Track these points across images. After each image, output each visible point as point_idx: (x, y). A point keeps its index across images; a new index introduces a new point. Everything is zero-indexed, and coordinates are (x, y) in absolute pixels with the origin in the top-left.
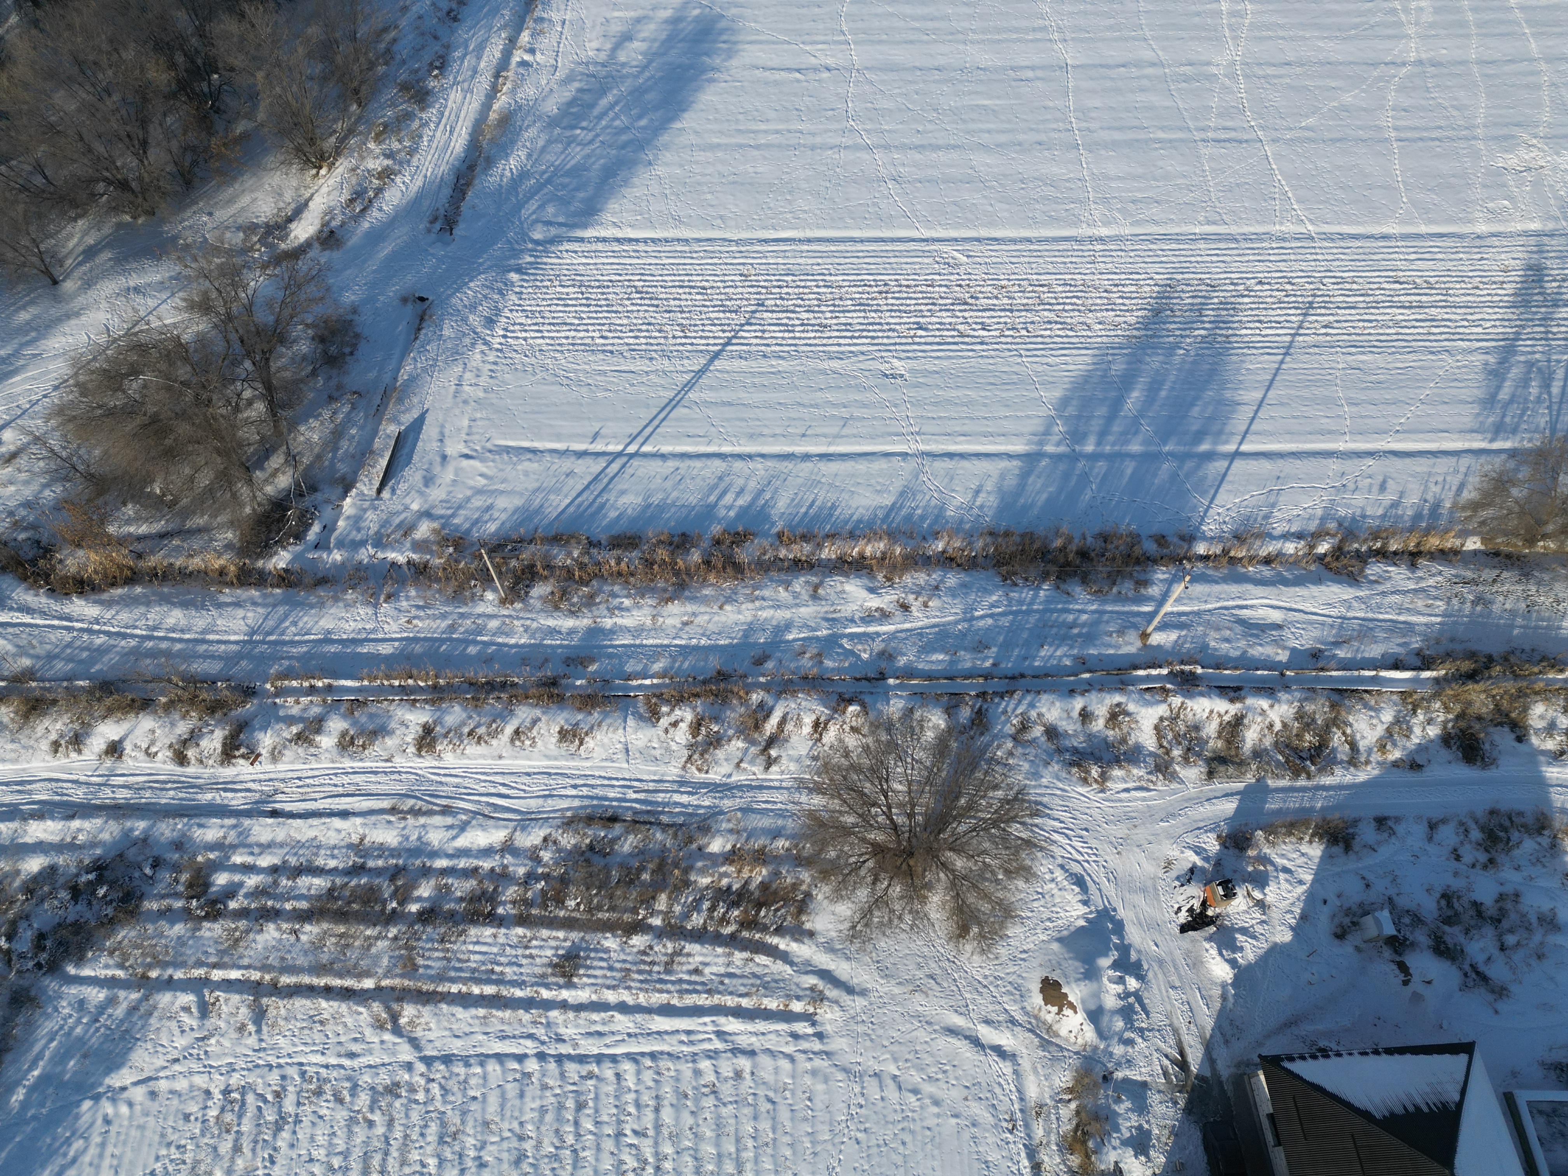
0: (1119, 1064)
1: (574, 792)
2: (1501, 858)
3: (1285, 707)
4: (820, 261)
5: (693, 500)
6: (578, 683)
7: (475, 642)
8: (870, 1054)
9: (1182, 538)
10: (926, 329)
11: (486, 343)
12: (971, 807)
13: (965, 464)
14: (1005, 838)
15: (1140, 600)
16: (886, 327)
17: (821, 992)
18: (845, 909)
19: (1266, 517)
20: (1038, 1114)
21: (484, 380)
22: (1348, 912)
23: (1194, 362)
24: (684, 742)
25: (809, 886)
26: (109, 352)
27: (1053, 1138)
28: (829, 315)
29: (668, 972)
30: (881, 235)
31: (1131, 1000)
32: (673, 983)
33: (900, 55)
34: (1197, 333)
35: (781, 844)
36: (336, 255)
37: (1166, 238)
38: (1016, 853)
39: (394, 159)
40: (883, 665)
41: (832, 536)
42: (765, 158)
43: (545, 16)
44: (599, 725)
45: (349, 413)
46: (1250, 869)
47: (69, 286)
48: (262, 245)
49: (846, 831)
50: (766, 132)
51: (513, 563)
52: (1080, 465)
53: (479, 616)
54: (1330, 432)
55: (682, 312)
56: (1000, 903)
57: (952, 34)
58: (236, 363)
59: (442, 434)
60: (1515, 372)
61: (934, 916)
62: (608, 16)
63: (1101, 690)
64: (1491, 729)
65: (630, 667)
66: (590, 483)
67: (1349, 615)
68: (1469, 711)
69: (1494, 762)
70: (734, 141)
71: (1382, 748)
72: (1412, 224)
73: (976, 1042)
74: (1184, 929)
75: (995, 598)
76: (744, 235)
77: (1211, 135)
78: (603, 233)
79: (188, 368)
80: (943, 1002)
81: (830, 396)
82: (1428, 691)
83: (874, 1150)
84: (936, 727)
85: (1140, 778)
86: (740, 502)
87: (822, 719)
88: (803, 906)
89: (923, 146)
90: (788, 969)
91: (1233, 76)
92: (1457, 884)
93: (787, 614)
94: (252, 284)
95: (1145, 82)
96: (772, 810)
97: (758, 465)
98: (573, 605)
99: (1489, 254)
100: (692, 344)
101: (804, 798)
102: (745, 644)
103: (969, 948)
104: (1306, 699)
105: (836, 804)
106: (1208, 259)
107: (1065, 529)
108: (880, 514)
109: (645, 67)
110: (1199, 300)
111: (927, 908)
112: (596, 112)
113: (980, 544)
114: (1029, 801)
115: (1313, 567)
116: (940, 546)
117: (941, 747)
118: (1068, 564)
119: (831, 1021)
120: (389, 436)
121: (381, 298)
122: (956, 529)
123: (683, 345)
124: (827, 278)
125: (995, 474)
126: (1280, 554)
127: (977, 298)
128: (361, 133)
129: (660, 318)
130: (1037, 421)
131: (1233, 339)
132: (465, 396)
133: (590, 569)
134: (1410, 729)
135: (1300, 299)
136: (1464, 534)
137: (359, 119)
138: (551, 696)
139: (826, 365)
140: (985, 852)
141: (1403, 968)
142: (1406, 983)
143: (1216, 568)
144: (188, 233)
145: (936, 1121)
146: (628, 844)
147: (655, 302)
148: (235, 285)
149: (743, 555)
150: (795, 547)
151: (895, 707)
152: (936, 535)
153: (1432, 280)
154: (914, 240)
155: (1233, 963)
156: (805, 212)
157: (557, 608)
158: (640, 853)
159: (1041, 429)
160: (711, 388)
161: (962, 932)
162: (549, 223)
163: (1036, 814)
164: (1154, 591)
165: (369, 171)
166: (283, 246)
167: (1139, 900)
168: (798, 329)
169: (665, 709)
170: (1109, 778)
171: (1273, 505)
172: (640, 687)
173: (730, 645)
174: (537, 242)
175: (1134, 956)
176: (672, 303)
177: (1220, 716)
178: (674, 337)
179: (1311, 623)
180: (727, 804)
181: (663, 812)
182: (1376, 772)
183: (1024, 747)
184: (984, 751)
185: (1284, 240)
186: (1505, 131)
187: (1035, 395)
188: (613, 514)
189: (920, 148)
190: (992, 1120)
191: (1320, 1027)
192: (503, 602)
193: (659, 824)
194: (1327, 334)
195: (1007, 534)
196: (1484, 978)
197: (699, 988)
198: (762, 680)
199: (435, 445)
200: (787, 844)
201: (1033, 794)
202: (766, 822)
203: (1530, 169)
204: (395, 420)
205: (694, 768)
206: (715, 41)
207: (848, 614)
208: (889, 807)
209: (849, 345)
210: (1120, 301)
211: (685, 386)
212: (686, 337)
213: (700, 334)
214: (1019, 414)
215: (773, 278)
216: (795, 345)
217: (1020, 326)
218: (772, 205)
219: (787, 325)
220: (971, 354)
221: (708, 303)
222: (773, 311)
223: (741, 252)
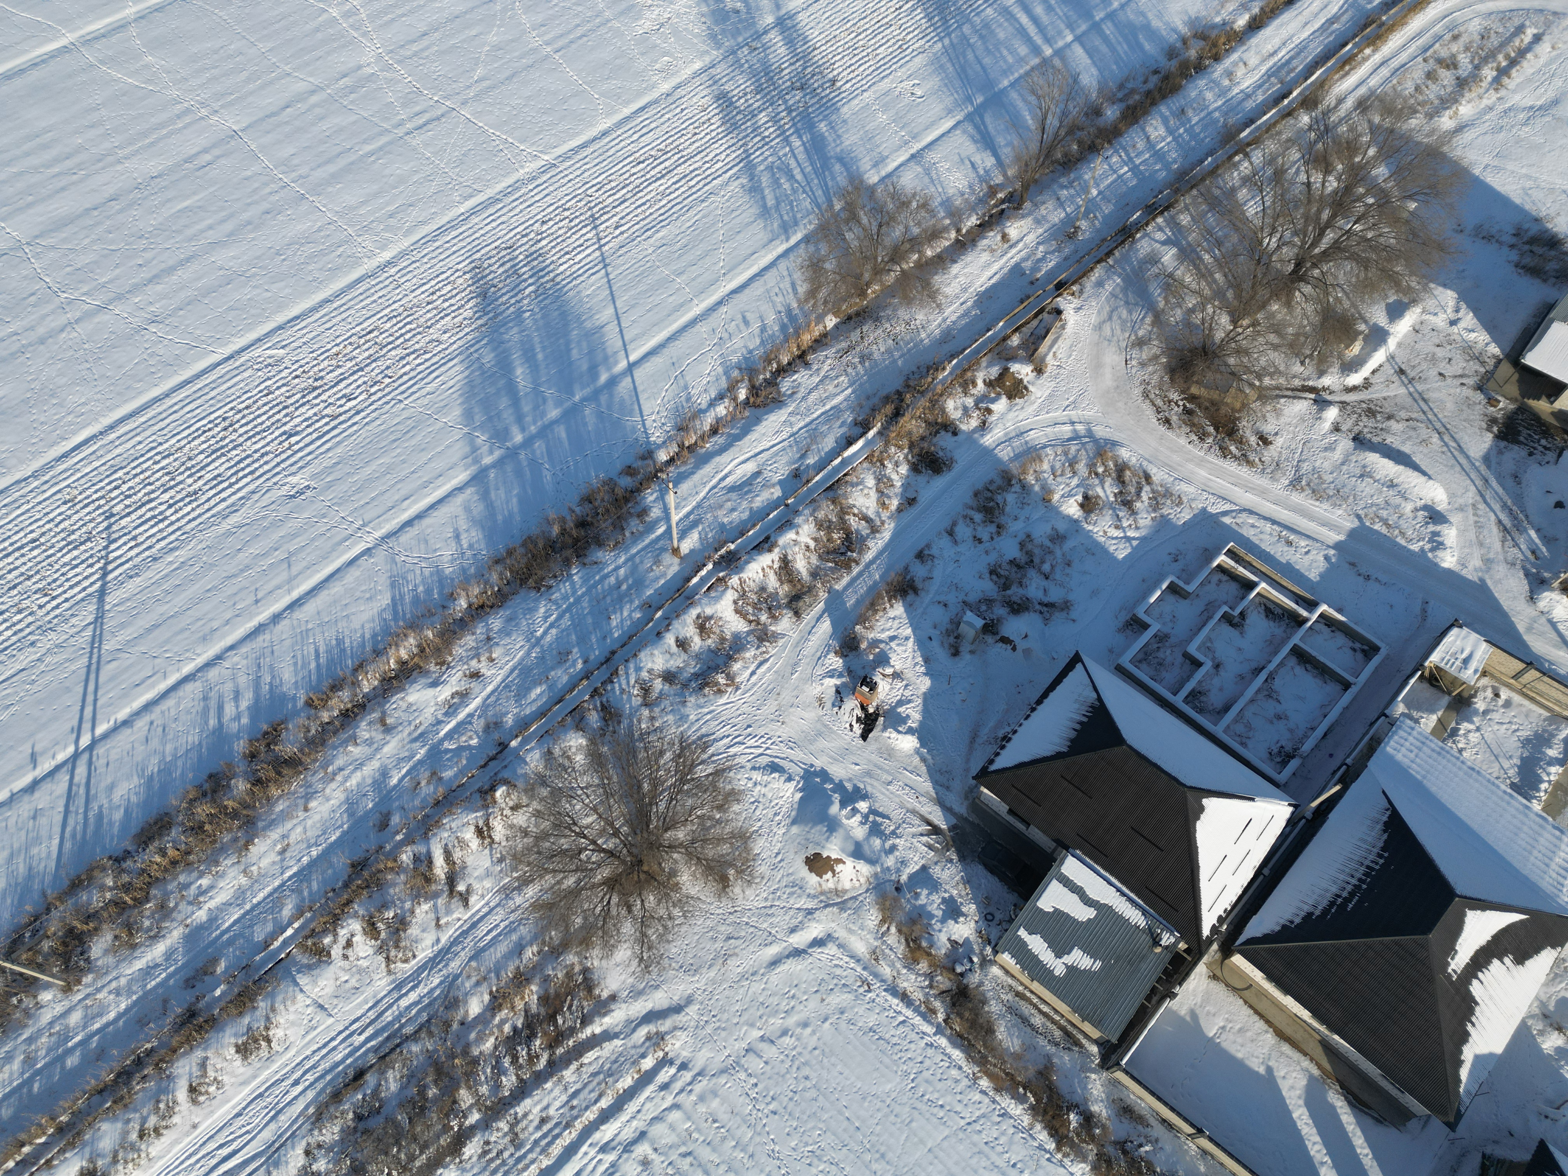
0: (898, 871)
1: (300, 1088)
2: (1003, 520)
3: (806, 527)
4: (138, 439)
5: (193, 738)
6: (218, 992)
7: (70, 1051)
8: (731, 1040)
9: (643, 458)
10: (297, 433)
12: (656, 783)
13: (426, 522)
14: (699, 785)
15: (651, 527)
16: (256, 456)
17: (657, 1033)
18: (623, 953)
19: (688, 399)
20: (877, 960)
22: (948, 633)
23: (544, 317)
24: (371, 951)
25: (581, 963)
27: (898, 965)
28: (190, 481)
29: (518, 1147)
30: (182, 378)
31: (871, 818)
32: (530, 1151)
33: (62, 206)
34: (527, 292)
35: (530, 953)
37: (442, 230)
38: (715, 789)
40: (496, 736)
41: (360, 667)
44: (273, 1009)
46: (871, 657)
49: (575, 893)
51: (46, 945)
52: (522, 456)
53: (51, 1024)
54: (682, 305)
55: (29, 578)
56: (733, 835)
57: (99, 161)
60: (765, 180)
61: (693, 892)
63: (678, 616)
64: (935, 440)
65: (259, 934)
66: (67, 806)
67: (795, 429)
68: (914, 438)
69: (952, 461)
71: (883, 505)
72: (616, 112)
73: (797, 953)
74: (864, 736)
75: (542, 610)
76: (36, 465)
77: (410, 126)
80: (751, 948)
81: (253, 550)
82: (879, 446)
83: (791, 1105)
84: (579, 748)
85: (755, 657)
86: (244, 704)
87: (481, 823)
88: (588, 984)
89: (156, 276)
90: (617, 1042)
91: (389, 68)
92: (992, 558)
93: (375, 764)
95: (318, 111)
96: (499, 935)
97: (234, 659)
98: (150, 929)
99: (685, 103)
100: (67, 600)
101: (519, 900)
102: (357, 821)
103: (737, 890)
104: (814, 511)
105: (549, 880)
106: (489, 227)
107: (552, 515)
108: (388, 616)
110: (508, 265)
111: (684, 891)
113: (494, 577)
114: (694, 742)
115: (747, 414)
116: (463, 603)
117: (596, 760)
118: (577, 540)
119: (682, 1048)
122: (465, 581)
123: (57, 607)
124: (160, 449)
125: (460, 511)
126: (718, 420)
127: (322, 378)
130: (459, 445)
131: (558, 279)
133: (138, 883)
134: (889, 479)
135: (582, 218)
136: (820, 319)
138: (200, 1029)
139: (226, 525)
140: (693, 808)
141: (1005, 640)
142: (1014, 649)
143: (684, 463)
145: (815, 1038)
146: (392, 1082)
149: (288, 747)
150: (333, 702)
151: (534, 760)
152: (452, 597)
153: (662, 146)
154: (219, 364)
155: (910, 731)
156: (84, 404)
157: (134, 947)
158: (411, 1078)
159: (467, 449)
160: (123, 626)
161: (724, 882)
163: (705, 747)
164: (656, 513)
167: (822, 743)
168: (168, 513)
169: (327, 940)
170: (735, 675)
171: (686, 387)
172: (285, 943)
173: (344, 834)
175: (849, 786)
176: (10, 577)
177: (771, 567)
178: (40, 607)
179: (776, 454)
180: (455, 965)
181: (402, 1026)
182: (892, 525)
183: (657, 705)
184: (631, 734)
185: (534, 178)
187: (439, 425)
188: (118, 815)
189: (154, 279)
190: (851, 997)
191: (991, 724)
192: (67, 990)
193: (407, 1038)
194: (622, 233)
195: (510, 553)
196: (1050, 605)
197: (556, 1131)
198: (399, 837)
200: (535, 949)
201: (692, 734)
202: (502, 948)
203: (663, 24)
205: (399, 965)
207: (431, 720)
208: (594, 842)
209: (234, 493)
210: (447, 304)
211: (93, 642)
212: (54, 598)
213: (67, 585)
214: (439, 449)
215: (102, 484)
216: (179, 529)
217: (380, 377)
218: (42, 419)
219: (154, 517)
220: (355, 428)
221: (51, 552)
222: (129, 514)
223: (46, 482)
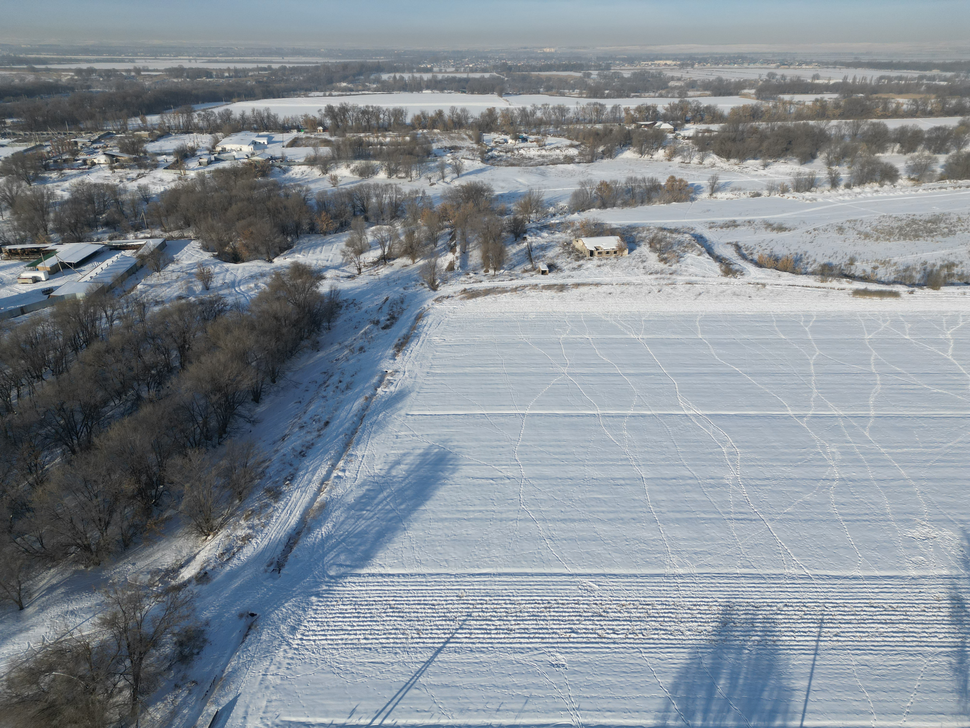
4: (507, 587)
10: (577, 633)
11: (289, 644)
16: (551, 631)
21: (282, 671)
23: (756, 659)
26: (39, 655)
28: (513, 623)
30: (544, 571)
33: (548, 471)
34: (753, 638)
36: (205, 587)
37: (720, 575)
39: (254, 529)
42: (473, 526)
43: (354, 453)
45: (186, 697)
47: (30, 610)
48: (160, 583)
50: (473, 511)
54: (862, 712)
55: (418, 621)
57: (576, 461)
58: (120, 661)
59: (246, 712)
62: (388, 453)
70: (455, 516)
72: (869, 570)
76: (460, 571)
77: (733, 516)
78: (373, 571)
79: (87, 666)
81: (516, 680)
89: (565, 520)
91: (738, 485)
94: (147, 607)
95: (688, 487)
99: (924, 589)
100: (424, 643)
106: (749, 589)
109: (406, 478)
110: (750, 616)
112: (376, 501)
120: (209, 715)
121: (226, 615)
123: (417, 643)
124: (512, 598)
127: (608, 612)
128: (238, 515)
129: (404, 625)
130: (659, 701)
131: (778, 643)
132: (267, 683)
135: (814, 617)
137: (239, 507)
139: (512, 657)
144: (116, 576)
147: (401, 614)
148: (135, 609)
153: (894, 605)
154: (564, 575)
156: (497, 557)
159: (663, 707)
160: (435, 674)
162: (341, 565)
165: (237, 536)
166: (173, 583)
168: (493, 632)
174: (332, 577)
176: (412, 615)
178: (412, 638)
185: (793, 578)
186: (905, 517)
187: (654, 681)
189: (563, 521)
194: (838, 641)
199: (240, 721)
203: (928, 538)
204: (214, 702)
206: (446, 465)
209: (527, 643)
210: (699, 616)
211: (417, 673)
212: (420, 638)
213: (430, 635)
214: (646, 695)
215: (477, 598)
216: (492, 643)
217: (638, 631)
218: (477, 553)
219: (486, 629)
220: (608, 650)
221: (435, 615)
222: (477, 620)
223: (457, 582)
